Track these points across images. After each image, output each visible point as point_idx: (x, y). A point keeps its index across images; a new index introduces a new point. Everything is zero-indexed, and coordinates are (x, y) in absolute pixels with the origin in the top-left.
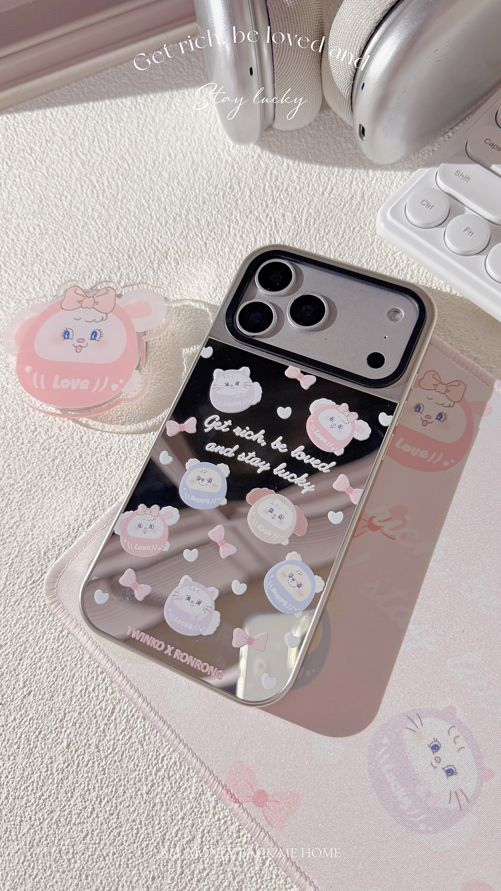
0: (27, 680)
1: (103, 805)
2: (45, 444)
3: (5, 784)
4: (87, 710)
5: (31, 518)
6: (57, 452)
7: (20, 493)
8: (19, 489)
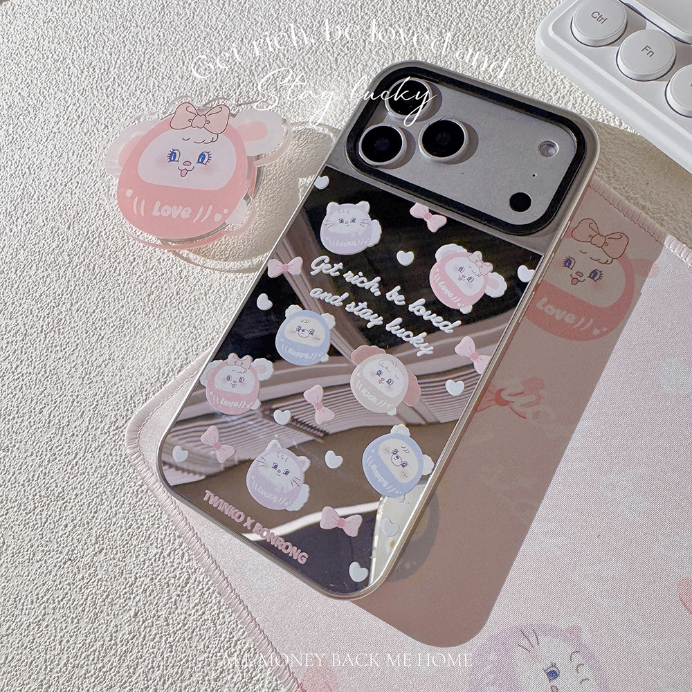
0: (100, 535)
1: (166, 687)
2: (142, 277)
3: (66, 648)
4: (160, 577)
5: (120, 357)
6: (154, 286)
7: (112, 330)
8: (112, 325)
